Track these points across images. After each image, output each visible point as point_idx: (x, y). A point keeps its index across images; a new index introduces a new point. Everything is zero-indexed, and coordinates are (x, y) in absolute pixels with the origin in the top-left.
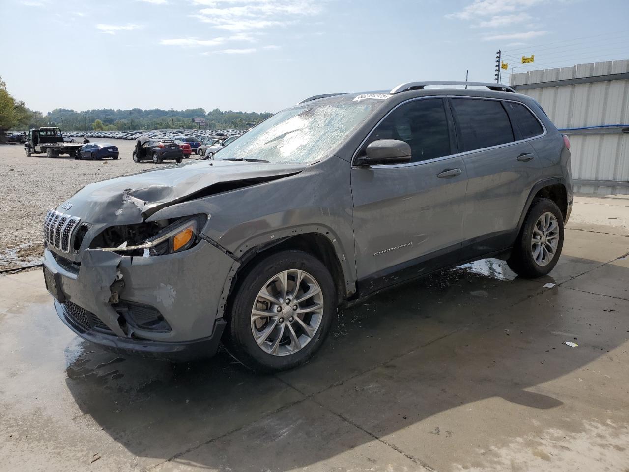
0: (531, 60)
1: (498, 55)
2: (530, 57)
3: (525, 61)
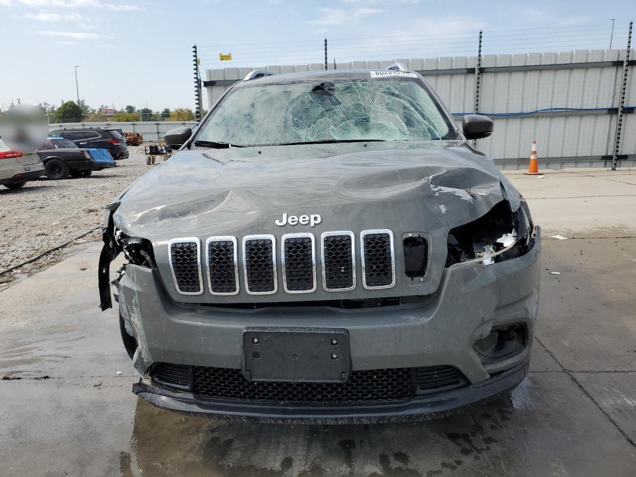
0: (228, 57)
1: (194, 49)
2: (227, 54)
3: (223, 58)
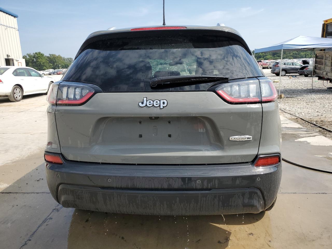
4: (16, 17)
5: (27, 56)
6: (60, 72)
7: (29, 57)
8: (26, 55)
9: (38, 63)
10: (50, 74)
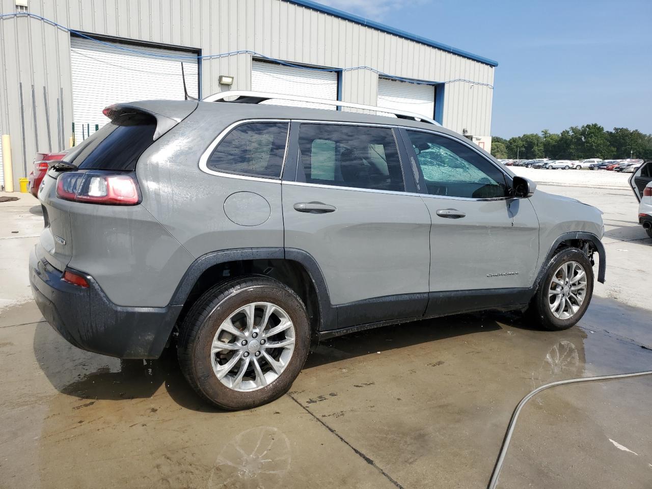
4: (494, 66)
5: (570, 132)
6: (613, 166)
7: (573, 133)
8: (568, 130)
9: (588, 144)
10: (591, 168)
